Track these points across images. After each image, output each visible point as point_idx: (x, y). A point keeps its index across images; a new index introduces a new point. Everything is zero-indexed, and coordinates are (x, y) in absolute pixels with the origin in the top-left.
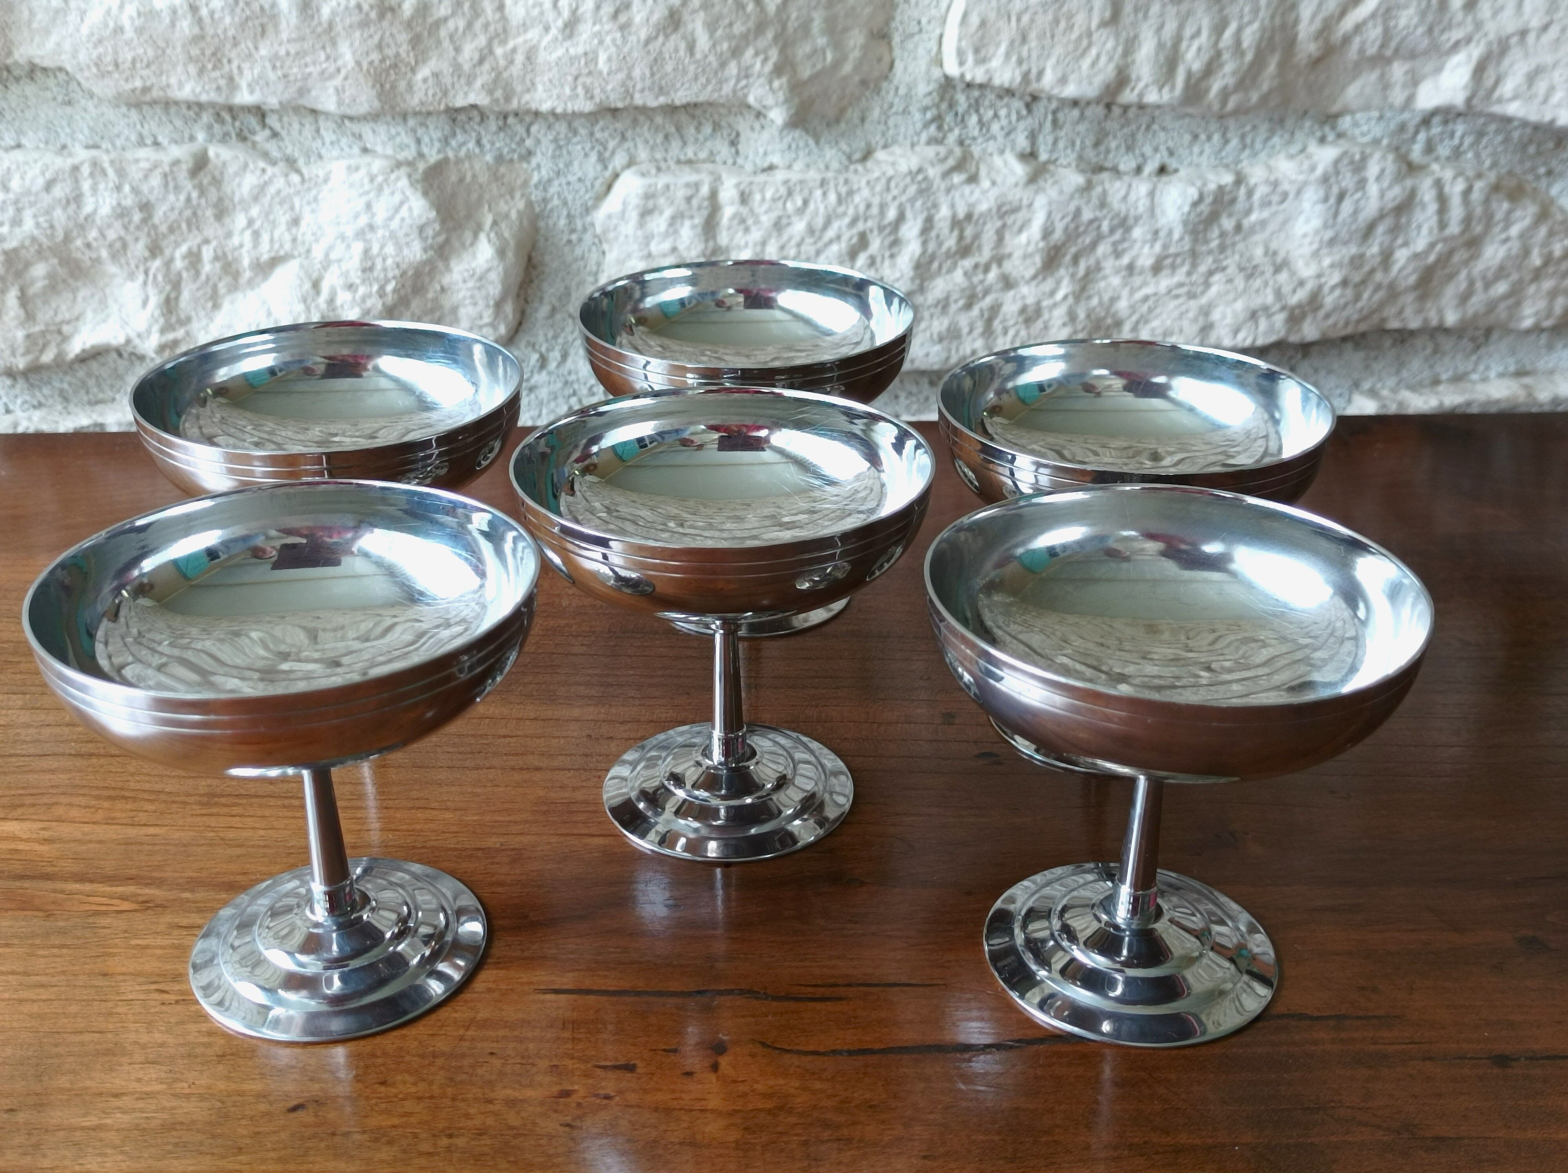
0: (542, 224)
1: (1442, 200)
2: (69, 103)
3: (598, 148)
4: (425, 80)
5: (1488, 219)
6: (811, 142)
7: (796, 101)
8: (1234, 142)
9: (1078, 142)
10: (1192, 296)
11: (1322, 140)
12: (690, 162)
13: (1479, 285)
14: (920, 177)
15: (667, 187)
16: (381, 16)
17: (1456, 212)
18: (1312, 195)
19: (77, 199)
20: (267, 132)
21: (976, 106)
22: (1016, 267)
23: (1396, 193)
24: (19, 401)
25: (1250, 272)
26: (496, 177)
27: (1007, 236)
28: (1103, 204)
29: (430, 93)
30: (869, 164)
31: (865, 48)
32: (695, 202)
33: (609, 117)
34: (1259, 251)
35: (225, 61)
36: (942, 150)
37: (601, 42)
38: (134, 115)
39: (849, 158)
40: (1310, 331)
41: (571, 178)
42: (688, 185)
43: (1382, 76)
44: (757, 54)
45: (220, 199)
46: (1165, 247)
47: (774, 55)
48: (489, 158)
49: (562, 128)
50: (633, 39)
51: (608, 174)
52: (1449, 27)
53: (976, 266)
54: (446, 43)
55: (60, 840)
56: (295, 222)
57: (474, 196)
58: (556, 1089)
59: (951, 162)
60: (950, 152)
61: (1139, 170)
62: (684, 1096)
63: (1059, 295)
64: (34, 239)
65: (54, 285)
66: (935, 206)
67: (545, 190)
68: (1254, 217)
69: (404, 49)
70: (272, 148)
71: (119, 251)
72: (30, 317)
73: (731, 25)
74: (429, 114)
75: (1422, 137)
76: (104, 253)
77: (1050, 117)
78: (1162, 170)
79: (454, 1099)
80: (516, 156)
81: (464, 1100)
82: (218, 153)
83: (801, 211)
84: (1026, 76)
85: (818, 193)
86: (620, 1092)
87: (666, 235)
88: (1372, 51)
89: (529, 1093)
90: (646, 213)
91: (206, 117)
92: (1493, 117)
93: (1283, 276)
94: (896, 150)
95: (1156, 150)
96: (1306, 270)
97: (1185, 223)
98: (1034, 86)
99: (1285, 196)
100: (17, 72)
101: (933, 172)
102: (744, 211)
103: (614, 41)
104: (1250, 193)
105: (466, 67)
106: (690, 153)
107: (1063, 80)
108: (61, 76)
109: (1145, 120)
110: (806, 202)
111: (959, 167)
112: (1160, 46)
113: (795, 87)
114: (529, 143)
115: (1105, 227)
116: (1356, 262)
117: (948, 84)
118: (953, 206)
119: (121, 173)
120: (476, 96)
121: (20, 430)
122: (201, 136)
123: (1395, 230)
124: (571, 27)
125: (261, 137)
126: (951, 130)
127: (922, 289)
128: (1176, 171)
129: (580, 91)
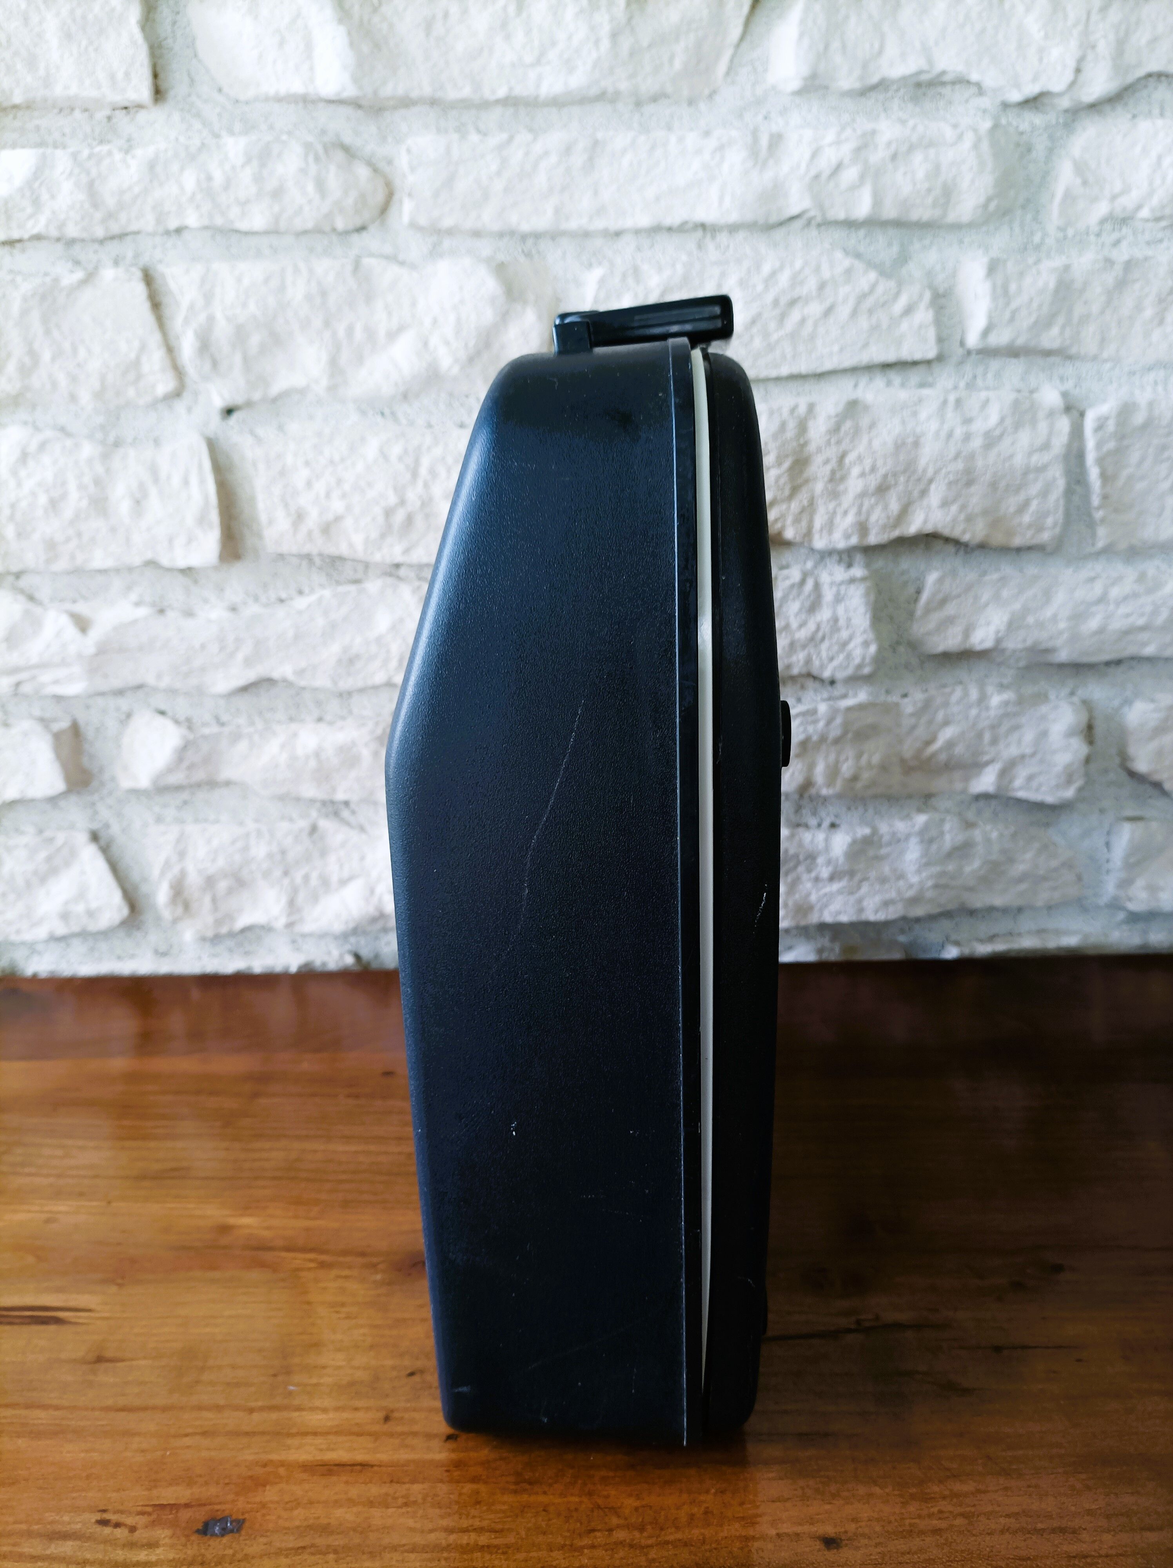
1: (988, 842)
2: (245, 798)
5: (1014, 850)
8: (870, 812)
10: (851, 893)
11: (920, 811)
13: (1013, 884)
17: (995, 847)
18: (914, 840)
19: (247, 848)
23: (960, 838)
25: (883, 881)
34: (887, 870)
38: (280, 804)
40: (919, 911)
43: (949, 777)
45: (324, 847)
46: (836, 867)
52: (983, 753)
56: (362, 858)
61: (819, 825)
64: (222, 870)
65: (230, 891)
68: (884, 851)
70: (353, 820)
71: (266, 874)
72: (216, 909)
75: (974, 808)
76: (259, 876)
78: (833, 826)
82: (324, 824)
88: (943, 764)
91: (318, 805)
92: (1012, 798)
93: (901, 883)
95: (828, 815)
96: (914, 879)
97: (846, 855)
99: (899, 841)
100: (220, 783)
104: (881, 838)
108: (243, 786)
109: (820, 802)
112: (828, 766)
116: (941, 875)
119: (272, 835)
121: (206, 971)
122: (314, 814)
123: (962, 857)
125: (346, 815)
128: (840, 826)
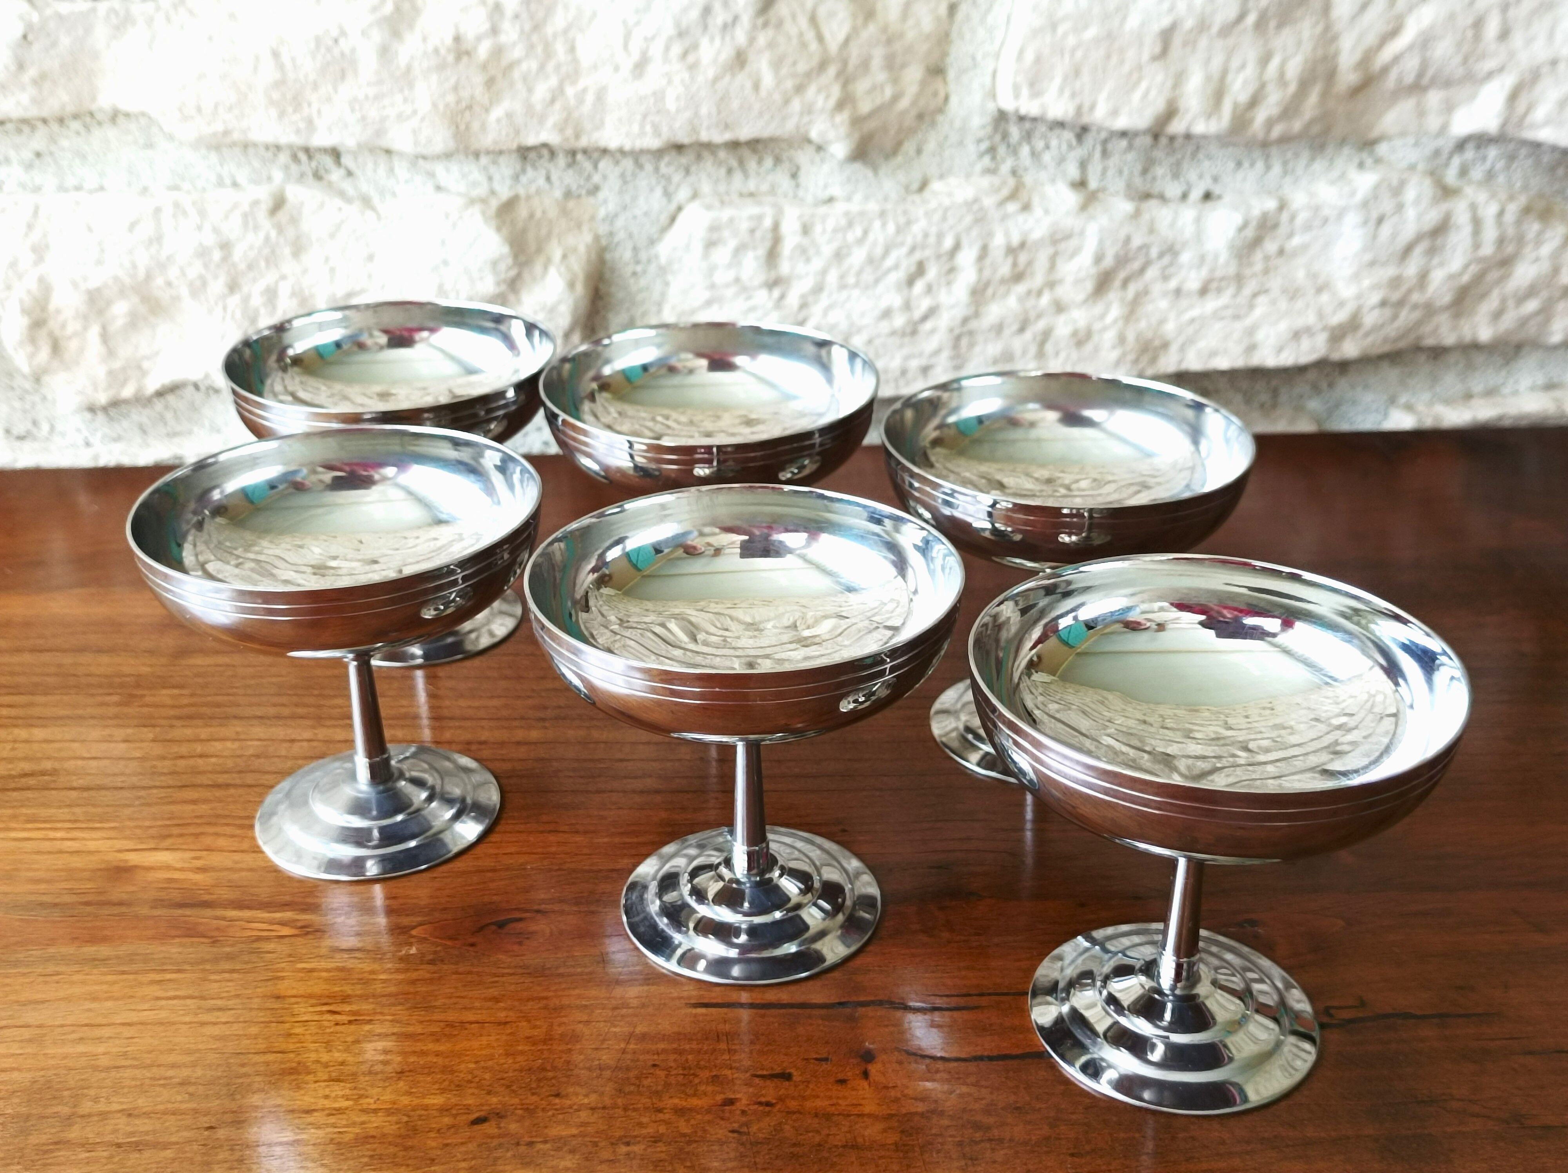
0: (608, 256)
1: (1477, 223)
2: (149, 145)
3: (663, 183)
4: (498, 121)
5: (1520, 240)
6: (869, 173)
7: (857, 136)
8: (1277, 169)
9: (1126, 172)
10: (1237, 317)
11: (1361, 165)
12: (751, 195)
13: (1511, 303)
14: (976, 207)
15: (731, 220)
16: (458, 58)
17: (1490, 234)
18: (1352, 219)
19: (158, 239)
20: (342, 172)
21: (1028, 136)
22: (1067, 292)
23: (1433, 217)
24: (99, 435)
25: (1293, 294)
26: (564, 212)
27: (1060, 262)
28: (1151, 231)
29: (504, 133)
30: (927, 194)
31: (923, 84)
32: (758, 234)
33: (674, 153)
34: (1301, 274)
35: (305, 105)
36: (996, 180)
37: (670, 82)
38: (213, 157)
39: (907, 189)
40: (1350, 349)
41: (638, 212)
42: (751, 218)
43: (1418, 104)
44: (819, 90)
45: (298, 238)
46: (1212, 271)
47: (836, 92)
48: (558, 194)
49: (628, 164)
50: (700, 79)
51: (673, 207)
52: (1483, 56)
53: (1029, 293)
54: (519, 85)
55: (212, 869)
56: (371, 258)
57: (544, 231)
58: (719, 1098)
59: (1005, 192)
60: (1004, 183)
61: (1184, 196)
62: (840, 1102)
63: (1109, 319)
64: (116, 279)
65: (134, 322)
66: (990, 235)
67: (612, 223)
68: (1296, 241)
69: (479, 92)
70: (347, 186)
71: (198, 288)
72: (111, 353)
73: (794, 64)
74: (501, 152)
75: (1456, 161)
76: (184, 291)
77: (1099, 148)
78: (1207, 196)
79: (625, 1109)
80: (584, 192)
81: (635, 1110)
82: (295, 193)
83: (860, 241)
84: (1079, 109)
85: (877, 224)
86: (781, 1099)
87: (730, 266)
88: (1409, 79)
89: (695, 1102)
90: (710, 244)
91: (284, 158)
92: (1524, 143)
93: (1325, 298)
94: (952, 181)
95: (1201, 177)
96: (1347, 291)
97: (1231, 247)
98: (1086, 119)
99: (1326, 221)
100: (99, 116)
101: (989, 202)
102: (805, 241)
103: (682, 81)
104: (1292, 218)
105: (539, 107)
106: (752, 185)
107: (1115, 113)
108: (143, 121)
109: (1190, 149)
110: (866, 233)
111: (1013, 196)
112: (1208, 78)
113: (856, 121)
114: (596, 178)
115: (1154, 252)
116: (1395, 282)
117: (1002, 117)
118: (1007, 234)
119: (202, 213)
120: (547, 135)
121: (102, 463)
122: (278, 176)
123: (1432, 252)
124: (640, 67)
125: (336, 175)
126: (1003, 161)
127: (977, 315)
128: (1219, 197)
129: (648, 128)
